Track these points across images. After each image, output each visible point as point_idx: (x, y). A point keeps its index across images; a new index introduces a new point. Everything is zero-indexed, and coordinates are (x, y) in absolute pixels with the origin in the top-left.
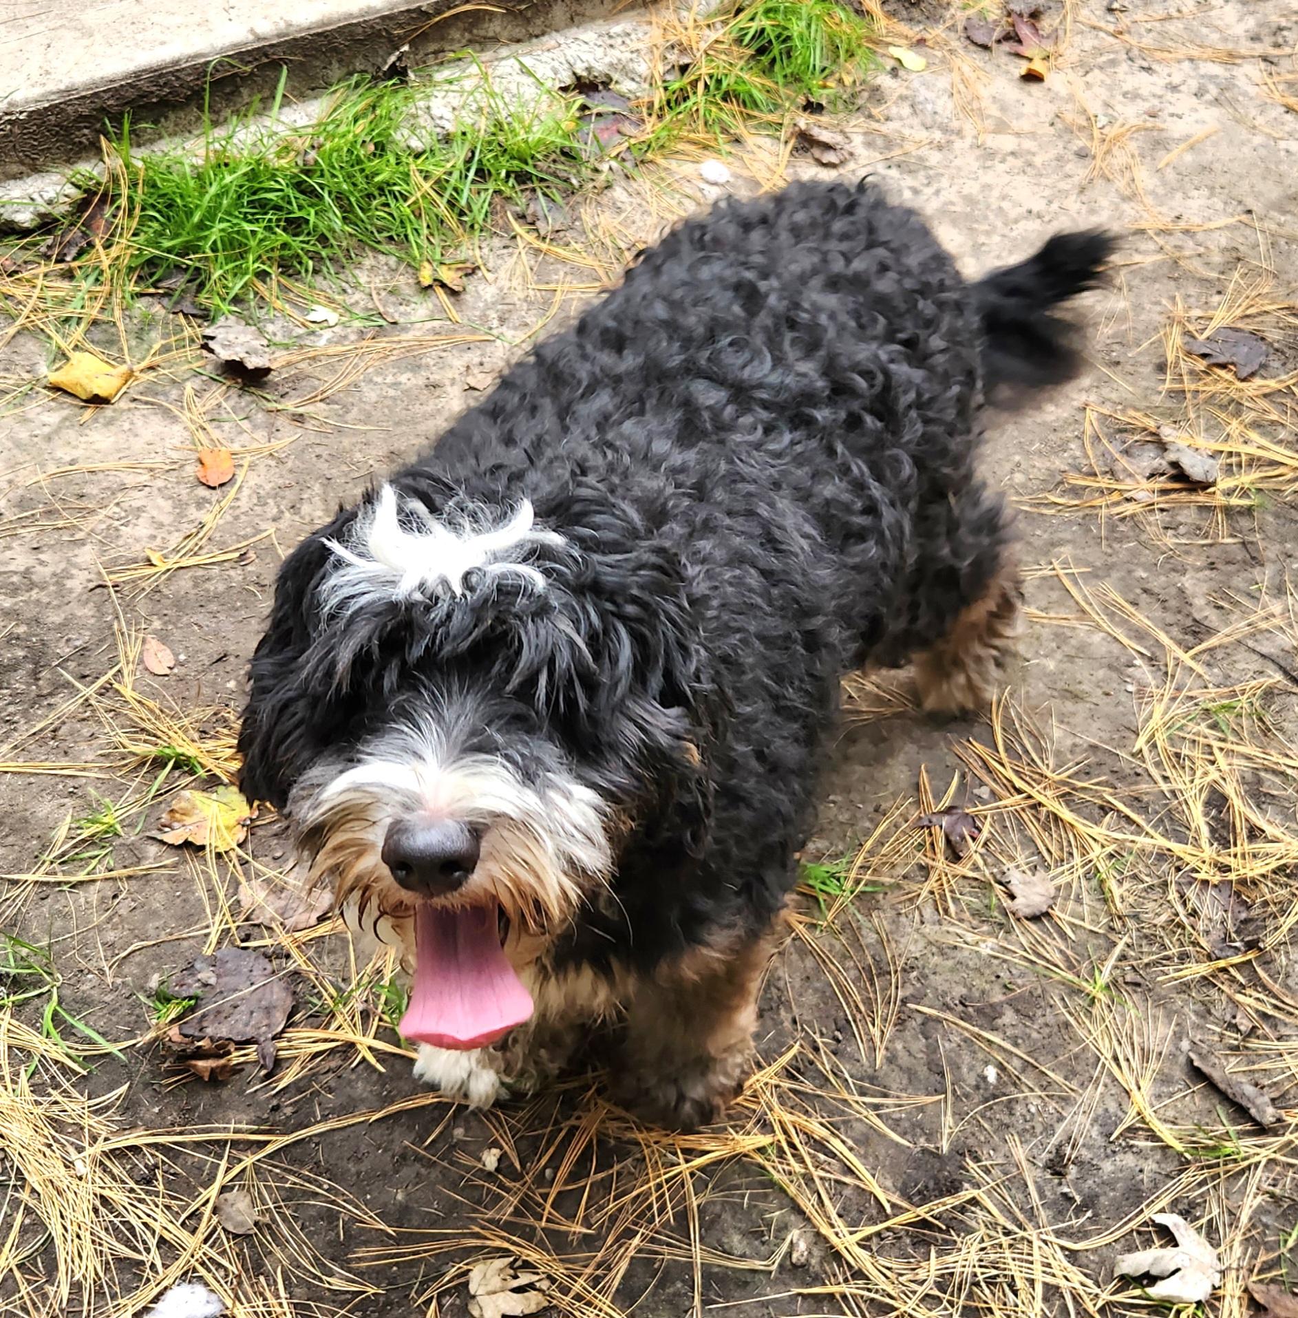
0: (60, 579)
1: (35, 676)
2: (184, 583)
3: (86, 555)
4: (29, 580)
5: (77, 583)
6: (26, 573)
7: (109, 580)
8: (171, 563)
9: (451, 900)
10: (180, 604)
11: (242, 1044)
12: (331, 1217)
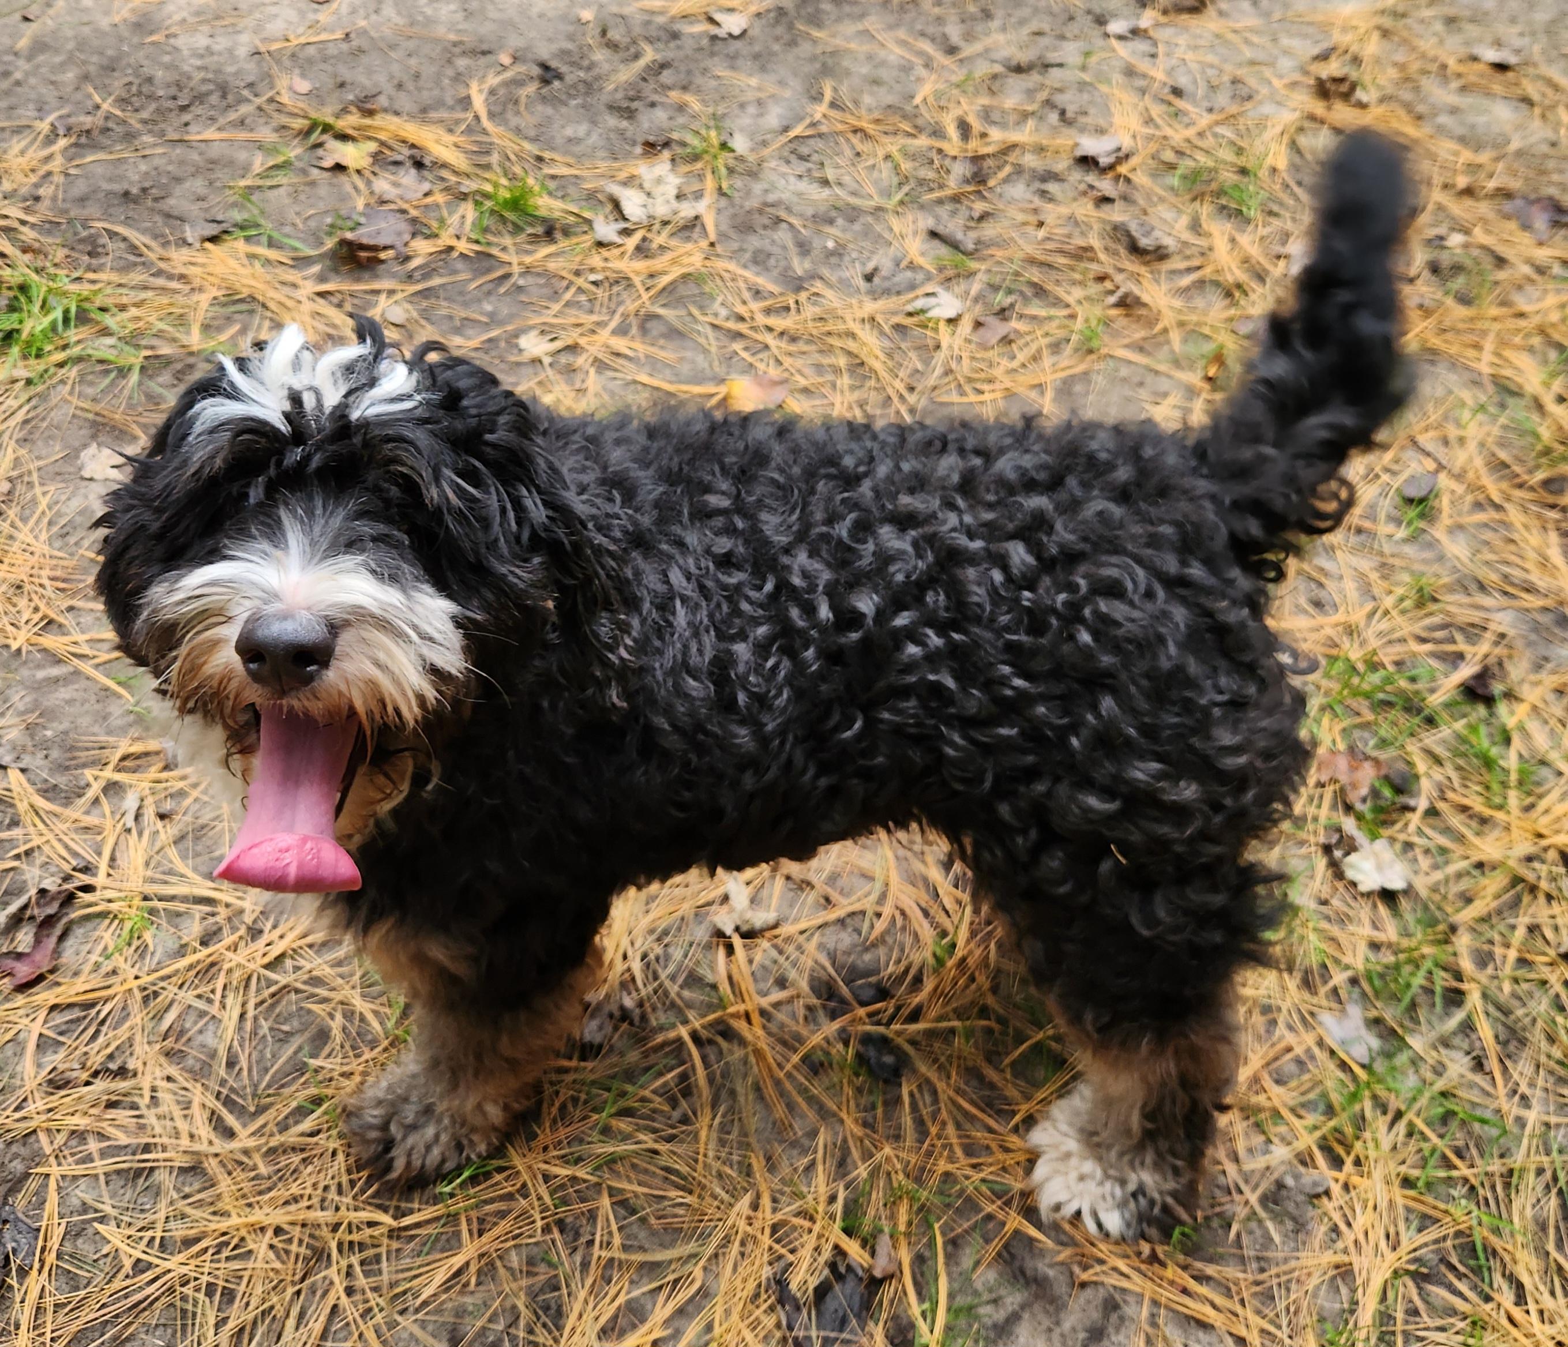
0: (230, 51)
1: (224, 96)
2: (311, 50)
3: (244, 38)
4: (209, 51)
5: (242, 52)
6: (208, 48)
7: (263, 49)
8: (303, 40)
9: (296, 702)
10: (310, 61)
11: (385, 248)
12: (450, 318)
